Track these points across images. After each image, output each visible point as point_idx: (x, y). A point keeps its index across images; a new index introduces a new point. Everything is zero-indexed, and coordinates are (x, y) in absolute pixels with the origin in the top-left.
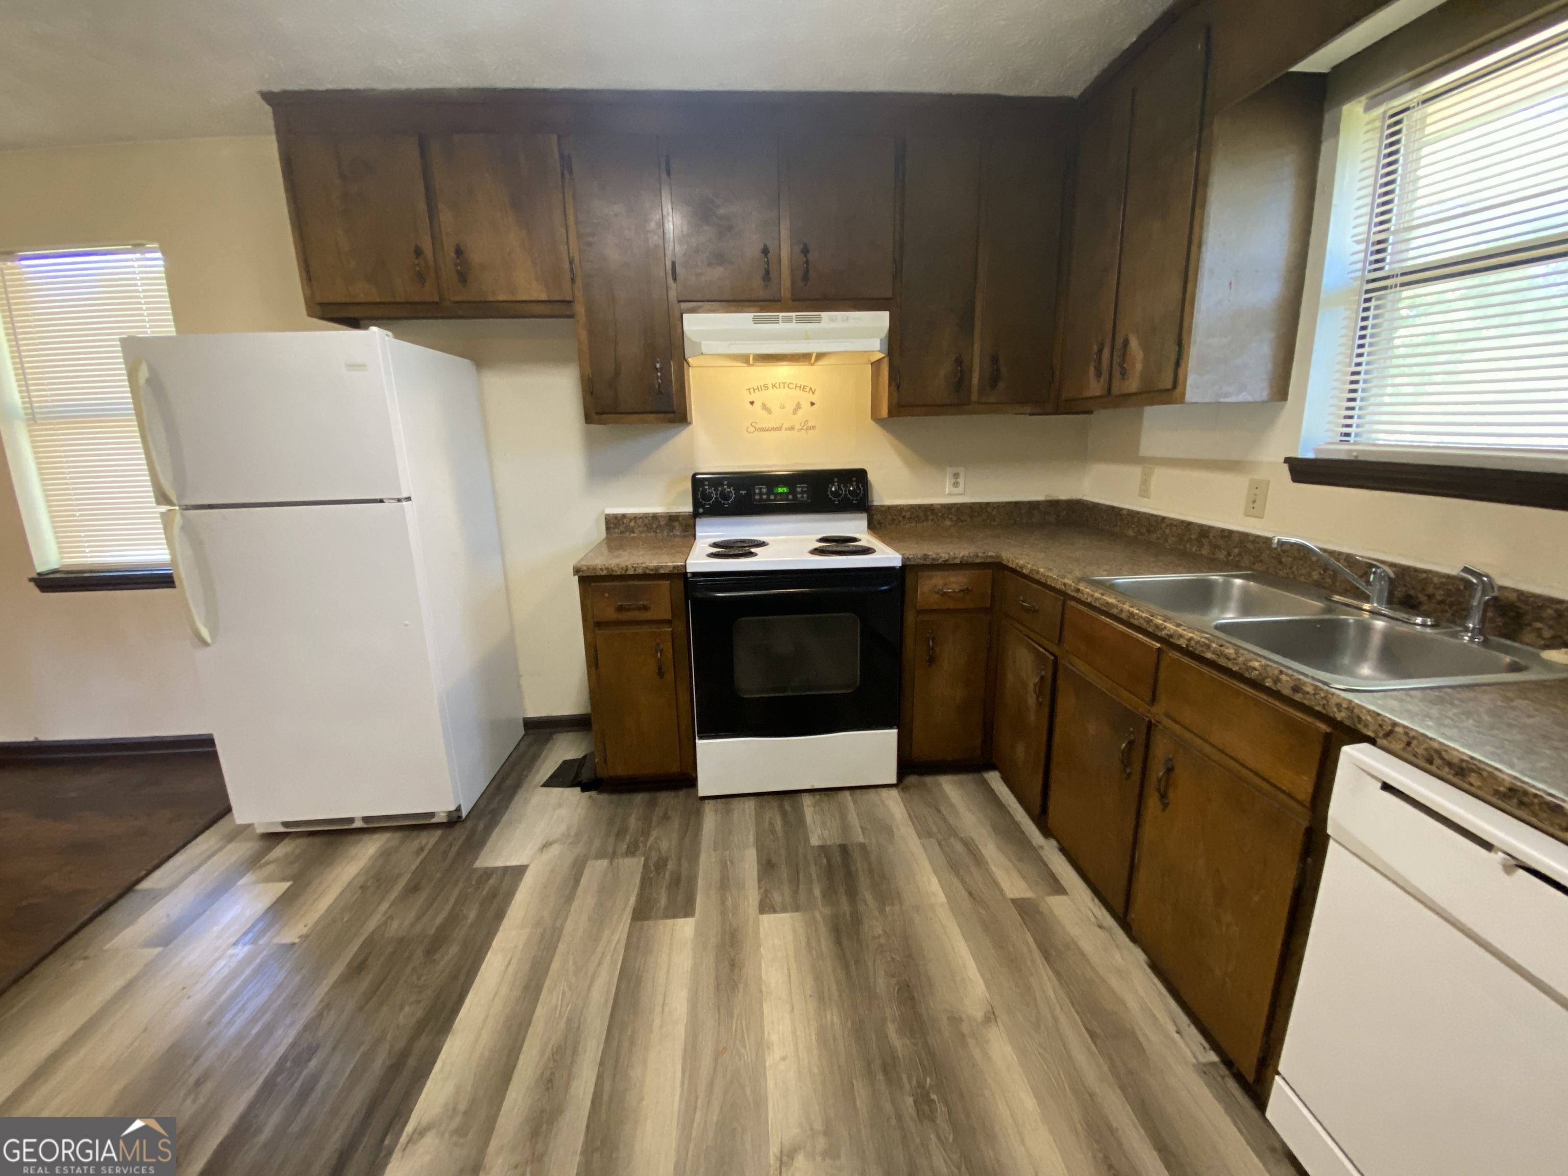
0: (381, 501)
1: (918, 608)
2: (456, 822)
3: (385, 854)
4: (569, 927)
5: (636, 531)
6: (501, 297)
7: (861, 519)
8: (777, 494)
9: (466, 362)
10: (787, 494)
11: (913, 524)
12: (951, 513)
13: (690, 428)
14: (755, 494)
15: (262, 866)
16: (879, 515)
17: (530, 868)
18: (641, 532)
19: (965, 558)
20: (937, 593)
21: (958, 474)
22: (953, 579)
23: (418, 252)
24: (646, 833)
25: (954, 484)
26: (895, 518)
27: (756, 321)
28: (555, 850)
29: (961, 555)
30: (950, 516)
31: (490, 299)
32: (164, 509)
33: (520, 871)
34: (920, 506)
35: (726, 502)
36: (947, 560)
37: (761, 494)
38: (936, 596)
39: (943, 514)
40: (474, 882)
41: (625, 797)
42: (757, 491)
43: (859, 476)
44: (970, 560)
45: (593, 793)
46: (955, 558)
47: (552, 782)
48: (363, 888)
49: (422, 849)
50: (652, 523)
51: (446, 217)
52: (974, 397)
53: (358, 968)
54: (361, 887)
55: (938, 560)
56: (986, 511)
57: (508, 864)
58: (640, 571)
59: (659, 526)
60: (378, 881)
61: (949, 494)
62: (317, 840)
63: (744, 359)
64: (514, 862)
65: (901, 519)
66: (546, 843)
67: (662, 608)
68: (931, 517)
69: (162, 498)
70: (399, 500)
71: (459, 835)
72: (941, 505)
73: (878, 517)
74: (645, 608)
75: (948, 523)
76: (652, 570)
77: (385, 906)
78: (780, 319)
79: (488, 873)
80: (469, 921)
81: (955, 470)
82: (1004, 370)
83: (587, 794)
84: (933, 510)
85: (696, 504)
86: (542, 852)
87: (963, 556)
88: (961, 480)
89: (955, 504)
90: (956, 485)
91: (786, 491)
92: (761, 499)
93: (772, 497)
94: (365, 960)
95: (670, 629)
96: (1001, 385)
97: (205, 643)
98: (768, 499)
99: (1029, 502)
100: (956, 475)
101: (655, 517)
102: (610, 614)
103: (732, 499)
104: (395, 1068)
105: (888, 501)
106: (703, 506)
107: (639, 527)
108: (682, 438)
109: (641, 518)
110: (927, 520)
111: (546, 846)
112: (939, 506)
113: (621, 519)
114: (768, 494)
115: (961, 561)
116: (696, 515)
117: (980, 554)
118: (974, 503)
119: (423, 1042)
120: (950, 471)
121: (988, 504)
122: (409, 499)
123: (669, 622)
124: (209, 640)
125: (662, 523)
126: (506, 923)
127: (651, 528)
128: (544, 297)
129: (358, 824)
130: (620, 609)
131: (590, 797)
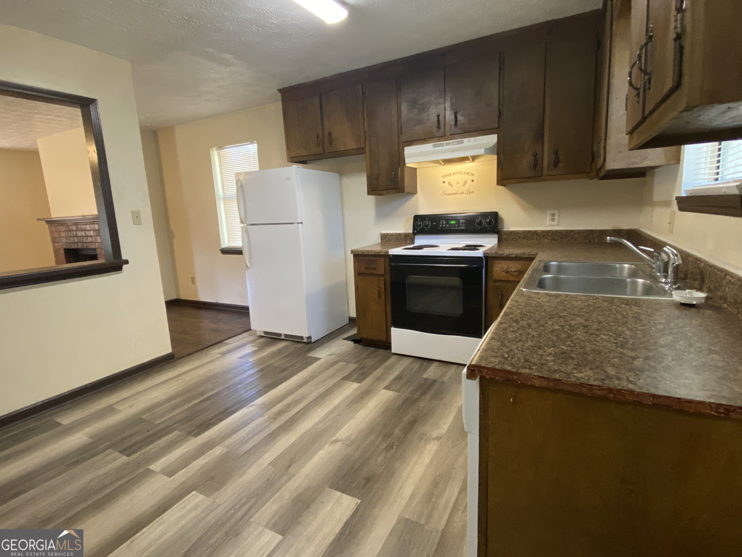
0: (293, 223)
1: (493, 279)
2: (310, 343)
3: (285, 347)
4: (321, 376)
5: (392, 241)
6: (342, 149)
7: (494, 237)
8: (450, 224)
9: (336, 174)
10: (455, 224)
11: (525, 241)
12: (548, 236)
13: (416, 195)
14: (440, 224)
15: (254, 343)
16: (505, 236)
17: (322, 359)
18: (394, 241)
19: (518, 255)
20: (503, 271)
21: (554, 214)
22: (512, 265)
23: (318, 136)
24: (365, 359)
25: (552, 219)
26: (514, 237)
27: (434, 146)
28: (333, 356)
29: (516, 253)
30: (548, 237)
31: (339, 150)
32: (242, 225)
33: (319, 359)
34: (529, 231)
35: (426, 228)
36: (508, 255)
37: (443, 224)
38: (503, 273)
39: (543, 236)
40: (304, 359)
41: (367, 348)
42: (441, 223)
43: (495, 216)
44: (521, 256)
45: (357, 344)
46: (512, 254)
47: (347, 339)
48: (274, 353)
49: (296, 348)
50: (398, 238)
51: (326, 123)
52: (545, 172)
55: (503, 255)
56: (571, 235)
57: (316, 357)
58: (373, 253)
59: (401, 239)
60: (279, 352)
61: (548, 225)
62: (271, 340)
63: (437, 162)
64: (318, 357)
65: (517, 238)
66: (332, 354)
67: (381, 270)
68: (536, 237)
69: (242, 222)
70: (298, 223)
71: (308, 346)
72: (542, 231)
73: (504, 237)
74: (375, 269)
75: (546, 241)
76: (377, 253)
77: (277, 358)
78: (445, 144)
79: (310, 357)
80: (296, 367)
81: (553, 212)
82: (562, 157)
83: (355, 344)
84: (537, 233)
85: (414, 229)
86: (328, 356)
87: (517, 254)
88: (556, 217)
89: (552, 231)
90: (553, 220)
91: (455, 223)
92: (443, 227)
93: (448, 226)
95: (383, 279)
96: (561, 165)
97: (248, 268)
98: (446, 227)
99: (600, 230)
100: (553, 215)
101: (400, 234)
102: (363, 270)
103: (429, 226)
105: (512, 229)
106: (416, 230)
107: (393, 239)
108: (413, 200)
109: (394, 235)
110: (533, 239)
112: (541, 232)
113: (386, 235)
114: (446, 224)
115: (516, 256)
116: (414, 234)
117: (527, 253)
118: (563, 230)
120: (549, 213)
121: (572, 231)
122: (302, 223)
123: (383, 275)
124: (249, 267)
125: (403, 237)
126: (305, 370)
127: (398, 240)
128: (355, 147)
129: (283, 337)
130: (366, 268)
131: (355, 345)
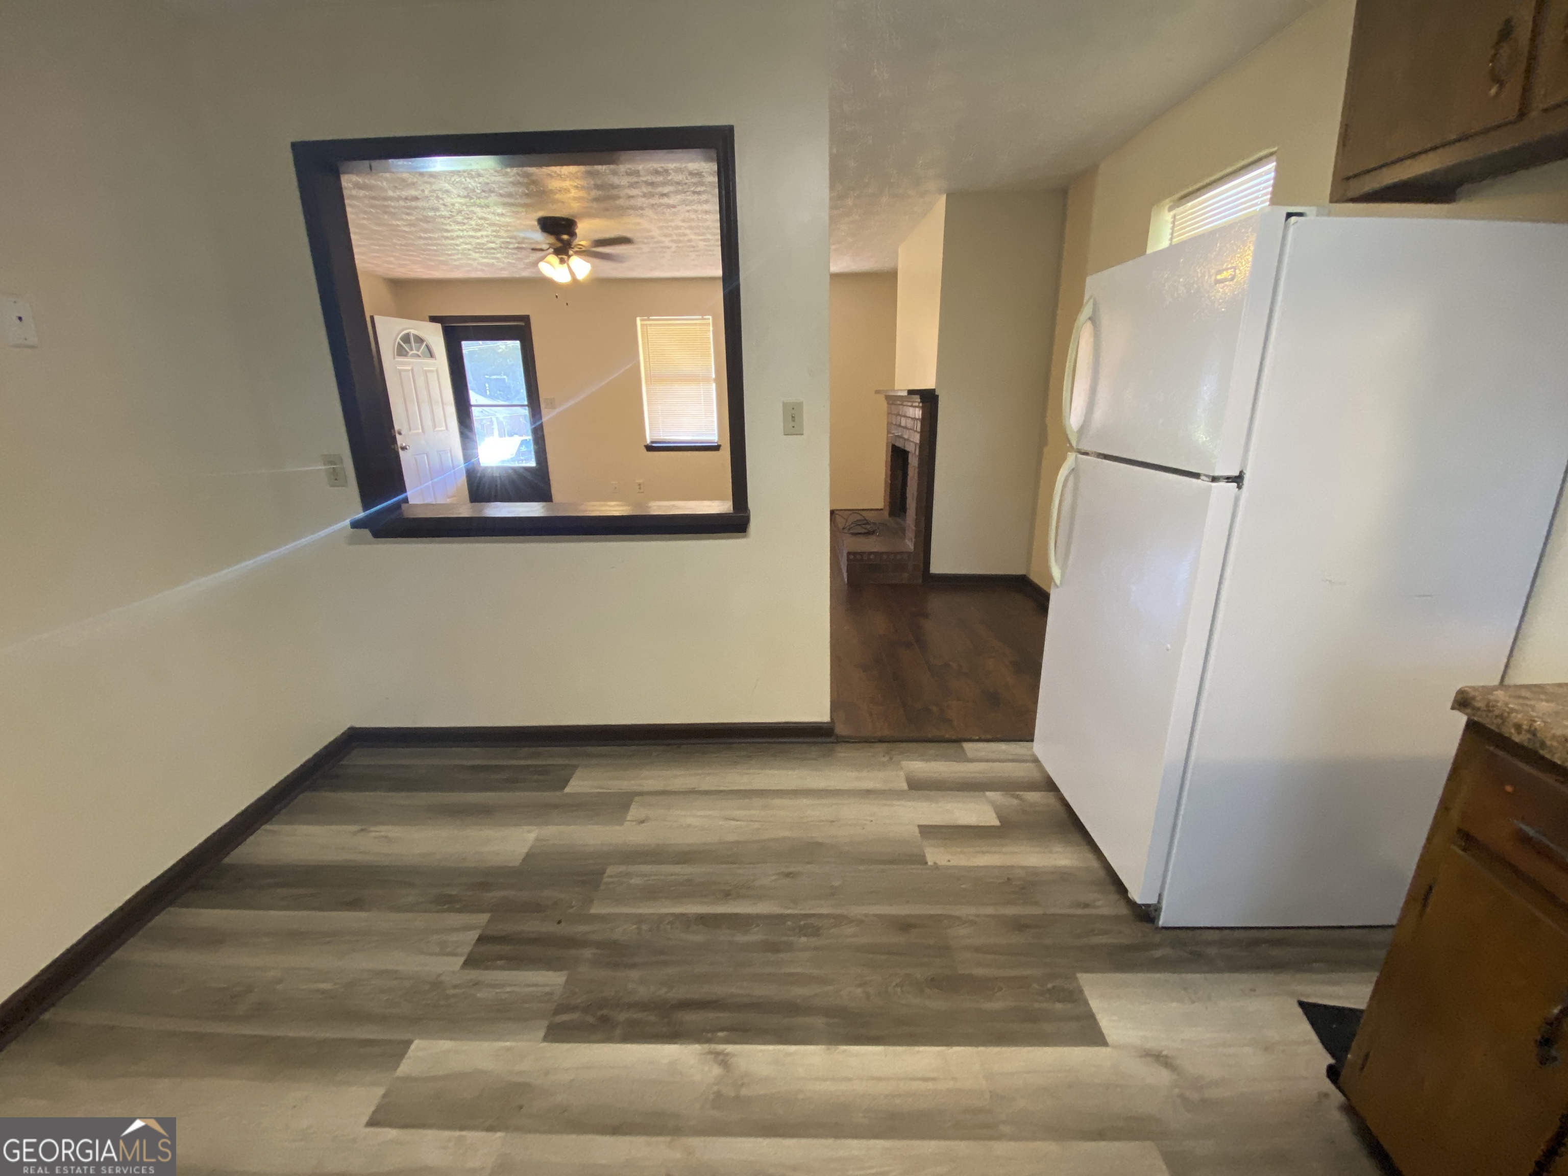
3: (1063, 877)
15: (1013, 796)
17: (1103, 1050)
33: (1094, 1037)
40: (1050, 986)
47: (1313, 1012)
49: (1086, 906)
53: (905, 925)
54: (1009, 879)
57: (1099, 1017)
60: (1023, 888)
64: (1105, 1023)
66: (1166, 1056)
70: (1215, 479)
79: (1075, 996)
86: (1140, 1057)
94: (914, 926)
104: (792, 1008)
111: (1160, 1058)
119: (819, 1021)
122: (1235, 479)
124: (1058, 582)
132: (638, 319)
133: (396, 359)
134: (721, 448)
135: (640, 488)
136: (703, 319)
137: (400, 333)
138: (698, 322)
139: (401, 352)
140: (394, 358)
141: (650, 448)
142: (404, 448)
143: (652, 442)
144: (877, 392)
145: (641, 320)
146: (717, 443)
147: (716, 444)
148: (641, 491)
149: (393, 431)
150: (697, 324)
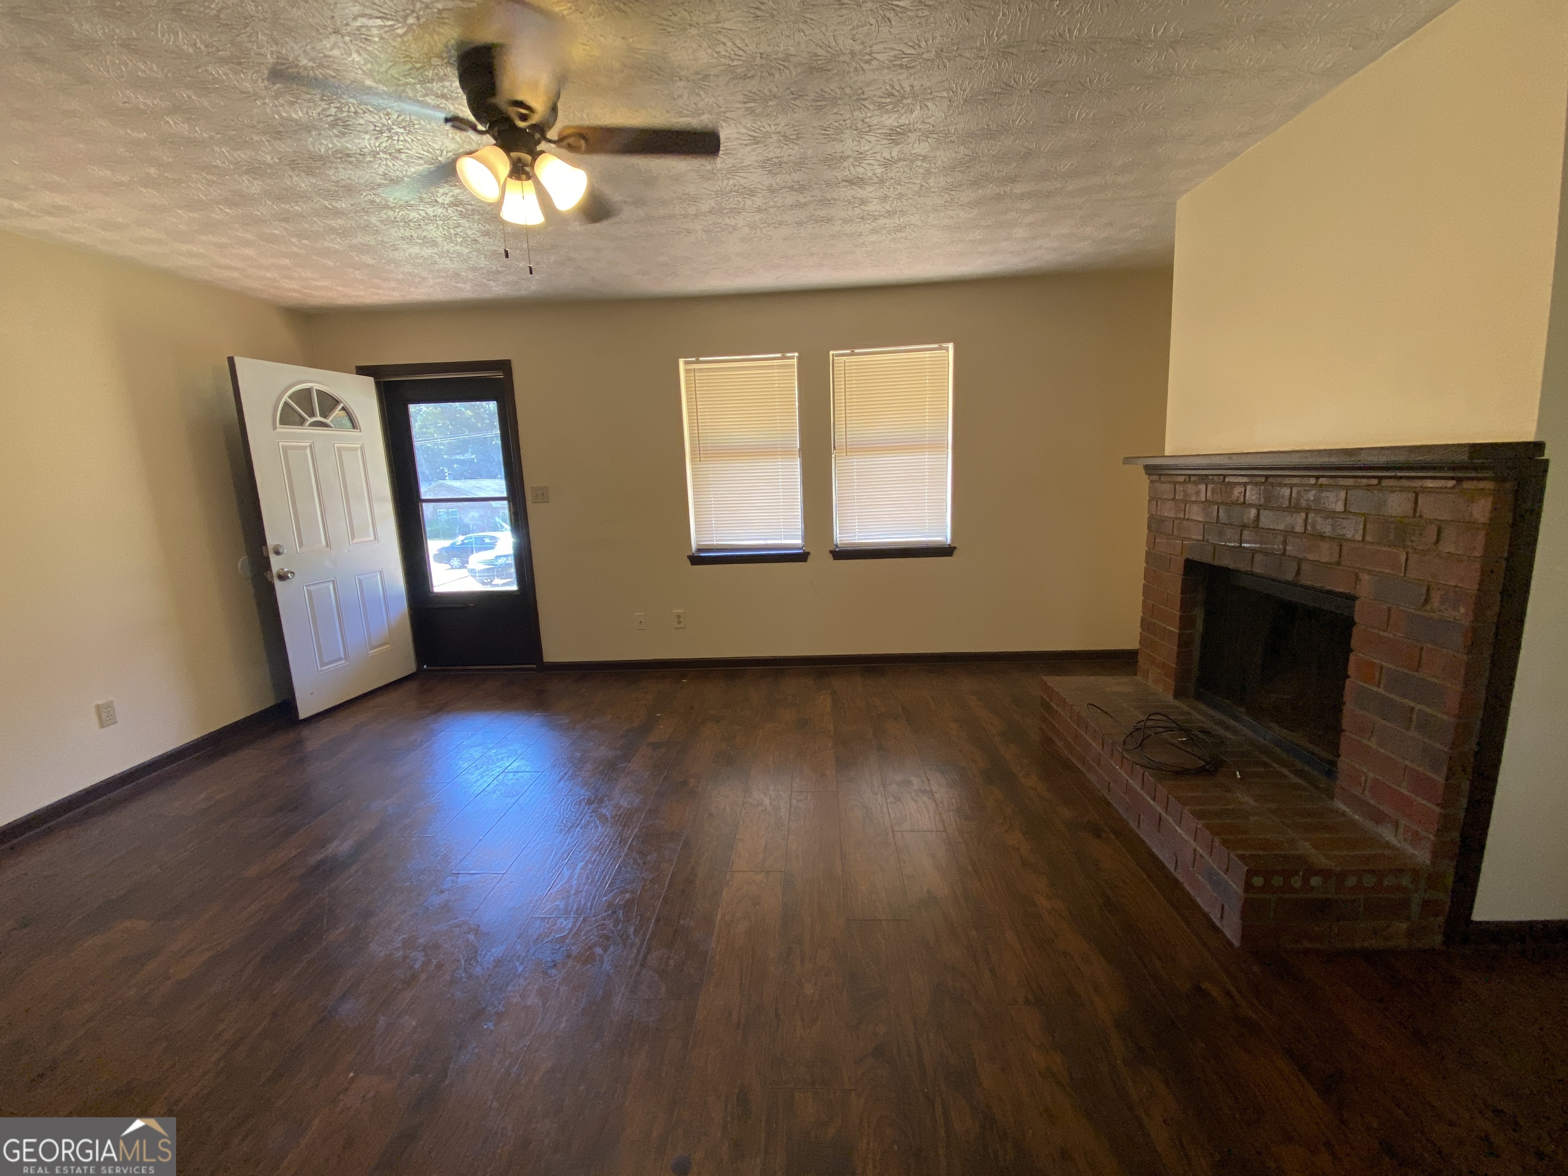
132: (681, 362)
133: (278, 430)
134: (810, 557)
135: (679, 622)
136: (784, 358)
137: (291, 388)
138: (776, 362)
139: (289, 417)
140: (275, 428)
141: (696, 560)
142: (282, 577)
143: (699, 550)
144: (1127, 460)
145: (686, 363)
146: (801, 548)
147: (802, 551)
148: (680, 626)
149: (264, 547)
150: (774, 366)
